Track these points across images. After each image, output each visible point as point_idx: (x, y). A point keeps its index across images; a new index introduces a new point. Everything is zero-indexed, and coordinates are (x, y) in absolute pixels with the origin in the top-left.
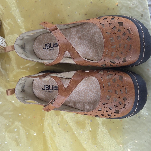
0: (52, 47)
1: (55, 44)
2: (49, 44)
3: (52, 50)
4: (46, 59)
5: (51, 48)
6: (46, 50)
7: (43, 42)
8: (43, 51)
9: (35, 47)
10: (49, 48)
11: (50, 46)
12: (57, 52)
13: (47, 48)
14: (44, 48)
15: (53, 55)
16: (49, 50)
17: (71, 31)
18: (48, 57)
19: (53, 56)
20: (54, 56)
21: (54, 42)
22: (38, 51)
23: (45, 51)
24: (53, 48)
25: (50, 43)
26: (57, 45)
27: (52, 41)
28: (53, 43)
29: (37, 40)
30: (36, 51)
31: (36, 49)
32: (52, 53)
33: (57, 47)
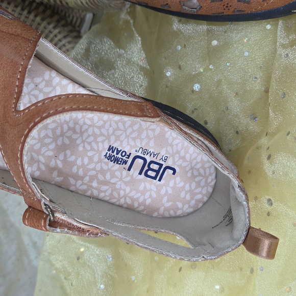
2: (146, 175)
3: (145, 151)
5: (145, 160)
6: (169, 163)
7: (167, 191)
8: (180, 166)
9: (204, 192)
10: (152, 162)
11: (146, 168)
12: (131, 133)
13: (161, 165)
14: (172, 172)
15: (150, 132)
16: (160, 157)
17: (43, 168)
18: (174, 139)
19: (153, 130)
20: (147, 129)
21: (125, 172)
22: (200, 175)
23: (174, 163)
24: (139, 154)
25: (140, 173)
26: (119, 156)
27: (129, 178)
28: (129, 169)
29: (182, 209)
30: (206, 181)
31: (203, 183)
32: (152, 143)
33: (121, 150)
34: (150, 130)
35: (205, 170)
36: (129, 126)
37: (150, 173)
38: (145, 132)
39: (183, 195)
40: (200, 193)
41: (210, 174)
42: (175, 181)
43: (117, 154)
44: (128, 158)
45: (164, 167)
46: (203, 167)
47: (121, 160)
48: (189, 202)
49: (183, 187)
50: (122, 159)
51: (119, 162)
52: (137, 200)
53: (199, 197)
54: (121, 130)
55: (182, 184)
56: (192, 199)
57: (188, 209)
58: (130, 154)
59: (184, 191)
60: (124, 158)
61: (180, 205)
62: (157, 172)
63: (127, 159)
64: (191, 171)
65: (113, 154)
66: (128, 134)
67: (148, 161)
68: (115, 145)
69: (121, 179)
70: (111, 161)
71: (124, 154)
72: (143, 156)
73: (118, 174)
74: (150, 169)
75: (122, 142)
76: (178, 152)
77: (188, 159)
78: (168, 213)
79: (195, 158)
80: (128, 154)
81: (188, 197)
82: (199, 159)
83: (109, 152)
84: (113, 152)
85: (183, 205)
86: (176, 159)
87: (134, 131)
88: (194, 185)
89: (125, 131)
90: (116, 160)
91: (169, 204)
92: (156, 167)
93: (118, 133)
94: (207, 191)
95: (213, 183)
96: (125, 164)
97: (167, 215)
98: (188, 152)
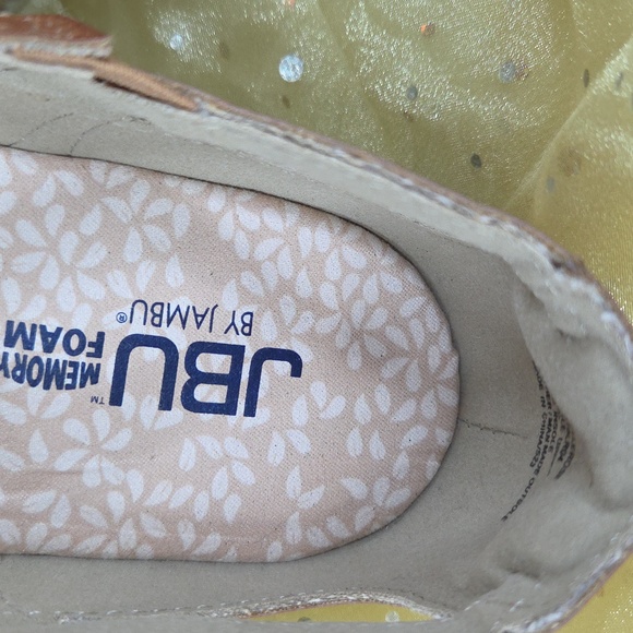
0: (155, 355)
1: (92, 375)
2: (191, 405)
4: (293, 215)
5: (166, 345)
6: (267, 335)
7: (290, 448)
9: (430, 411)
10: (197, 348)
11: (182, 377)
12: (80, 252)
13: (236, 352)
14: (286, 366)
18: (254, 238)
19: (165, 221)
20: (138, 221)
21: (103, 415)
22: (393, 351)
24: (138, 328)
25: (166, 404)
26: (59, 354)
28: (116, 399)
29: (369, 499)
30: (424, 367)
31: (414, 381)
32: (175, 274)
33: (59, 330)
34: (151, 221)
35: (405, 329)
36: (64, 227)
37: (202, 393)
38: (134, 235)
39: (354, 444)
40: (417, 419)
41: (431, 339)
42: (310, 401)
43: (48, 348)
44: (98, 354)
45: (249, 355)
46: (395, 319)
47: (70, 370)
48: (385, 468)
49: (348, 415)
50: (74, 365)
51: (68, 381)
52: (185, 513)
53: (417, 435)
54: (32, 249)
55: (338, 406)
56: (393, 450)
57: (389, 493)
58: (101, 335)
59: (356, 431)
60: (82, 358)
61: (356, 487)
62: (231, 380)
63: (95, 361)
64: (356, 347)
65: (31, 355)
66: (67, 258)
67: (182, 347)
68: (29, 317)
69: (95, 448)
70: (33, 384)
71: (75, 342)
72: (153, 332)
73: (74, 428)
74: (198, 378)
75: (51, 296)
76: (286, 287)
77: (332, 303)
78: (320, 533)
79: (358, 294)
80: (91, 337)
81: (377, 449)
82: (371, 292)
83: (12, 352)
84: (29, 345)
85: (370, 485)
86: (289, 313)
87: (86, 242)
88: (383, 397)
89: (53, 248)
90: (53, 377)
91: (314, 497)
92: (218, 364)
93: (25, 263)
94: (440, 405)
95: (450, 371)
96: (95, 381)
97: (318, 539)
98: (323, 278)
